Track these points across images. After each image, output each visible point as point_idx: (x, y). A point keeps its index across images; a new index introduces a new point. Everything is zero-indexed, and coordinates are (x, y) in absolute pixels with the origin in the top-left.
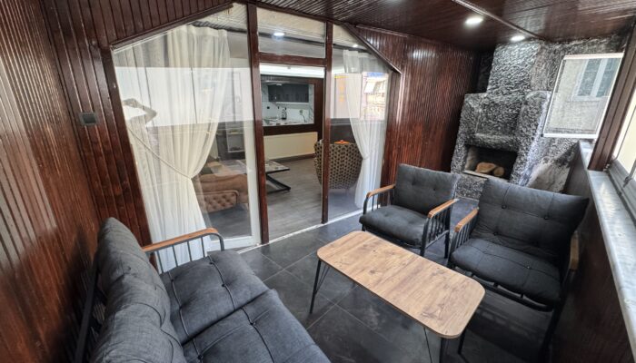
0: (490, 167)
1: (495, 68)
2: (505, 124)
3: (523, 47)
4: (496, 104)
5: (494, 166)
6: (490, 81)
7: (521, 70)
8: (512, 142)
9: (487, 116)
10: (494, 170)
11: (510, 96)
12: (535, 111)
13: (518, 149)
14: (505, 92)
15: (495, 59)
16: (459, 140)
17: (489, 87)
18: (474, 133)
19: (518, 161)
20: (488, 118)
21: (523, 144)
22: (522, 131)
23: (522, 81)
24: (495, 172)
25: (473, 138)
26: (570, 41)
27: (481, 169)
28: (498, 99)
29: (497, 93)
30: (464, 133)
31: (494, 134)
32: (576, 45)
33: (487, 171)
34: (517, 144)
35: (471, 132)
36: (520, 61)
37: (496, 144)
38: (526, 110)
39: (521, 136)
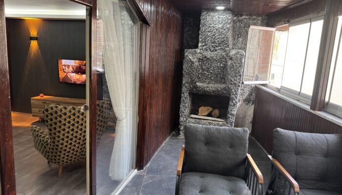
0: (208, 110)
1: (203, 29)
2: (217, 75)
3: (221, 15)
4: (208, 58)
5: (211, 109)
6: (200, 40)
7: (222, 33)
8: (225, 89)
9: (202, 69)
10: (212, 112)
11: (216, 53)
12: (238, 65)
13: (230, 94)
14: (212, 49)
15: (202, 21)
16: (184, 89)
17: (200, 45)
18: (195, 83)
19: (231, 103)
20: (203, 70)
21: (233, 91)
22: (231, 80)
23: (223, 41)
24: (213, 114)
25: (196, 87)
26: (242, 15)
27: (202, 113)
28: (208, 54)
29: (207, 50)
30: (188, 83)
31: (209, 83)
32: (245, 19)
33: (206, 114)
34: (229, 90)
35: (193, 82)
36: (220, 26)
37: (213, 91)
38: (232, 64)
39: (231, 84)
